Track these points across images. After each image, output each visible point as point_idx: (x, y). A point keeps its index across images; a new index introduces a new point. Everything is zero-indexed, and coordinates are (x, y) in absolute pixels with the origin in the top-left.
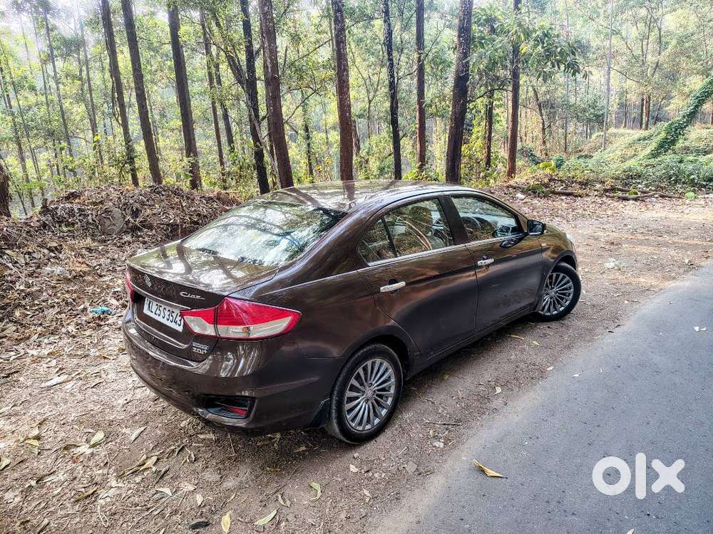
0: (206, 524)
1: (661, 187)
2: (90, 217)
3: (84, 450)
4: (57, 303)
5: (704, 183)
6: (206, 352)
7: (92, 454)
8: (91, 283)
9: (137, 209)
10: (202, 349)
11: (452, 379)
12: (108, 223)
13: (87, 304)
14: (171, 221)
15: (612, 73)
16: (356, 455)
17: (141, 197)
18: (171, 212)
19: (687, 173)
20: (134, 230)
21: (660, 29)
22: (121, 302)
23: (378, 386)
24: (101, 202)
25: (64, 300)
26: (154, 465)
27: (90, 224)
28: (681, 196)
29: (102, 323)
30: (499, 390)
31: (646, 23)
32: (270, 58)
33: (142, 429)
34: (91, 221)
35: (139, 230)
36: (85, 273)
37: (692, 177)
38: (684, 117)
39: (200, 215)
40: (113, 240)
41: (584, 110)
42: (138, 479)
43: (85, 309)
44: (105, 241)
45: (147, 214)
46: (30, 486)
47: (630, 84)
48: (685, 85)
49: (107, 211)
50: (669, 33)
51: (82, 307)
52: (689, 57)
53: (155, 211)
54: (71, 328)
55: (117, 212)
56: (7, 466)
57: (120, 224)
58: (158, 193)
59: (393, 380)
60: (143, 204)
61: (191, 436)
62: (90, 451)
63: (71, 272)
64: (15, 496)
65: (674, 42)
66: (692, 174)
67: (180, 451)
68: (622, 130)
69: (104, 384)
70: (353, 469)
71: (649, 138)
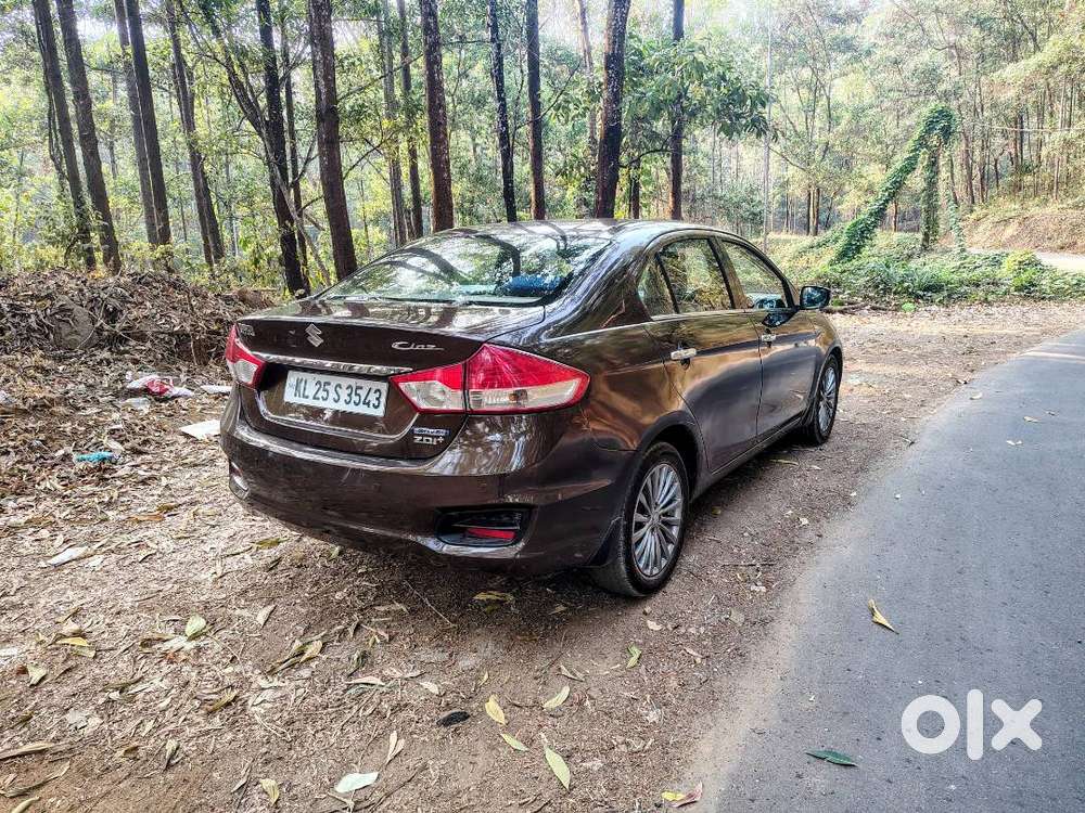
0: (464, 716)
1: (870, 298)
2: (33, 318)
3: (179, 646)
4: (14, 447)
5: (921, 293)
6: (441, 439)
7: (199, 649)
8: (66, 418)
9: (114, 308)
10: (433, 437)
11: (728, 515)
12: (65, 329)
13: (70, 450)
14: (176, 329)
15: (772, 154)
16: (648, 609)
17: (119, 289)
18: (172, 314)
19: (898, 279)
20: (114, 341)
21: (828, 98)
22: (128, 445)
23: (663, 508)
24: (49, 297)
25: (25, 442)
26: (322, 651)
27: (34, 331)
28: (898, 308)
29: (107, 476)
30: (805, 521)
31: (810, 89)
32: (325, 78)
33: (270, 608)
34: (34, 325)
35: (121, 343)
36: (51, 400)
37: (906, 284)
38: (871, 214)
39: (221, 321)
40: (79, 357)
41: (738, 206)
42: (306, 673)
43: (66, 457)
44: (66, 358)
45: (131, 317)
46: (109, 701)
47: (792, 172)
48: (862, 177)
49: (62, 309)
50: (839, 106)
51: (61, 452)
52: (866, 138)
53: (146, 312)
54: (53, 483)
55: (81, 313)
56: (43, 678)
57: (87, 331)
58: (147, 284)
59: (679, 500)
60: (124, 300)
61: (362, 610)
62: (190, 646)
63: (24, 400)
64: (88, 717)
65: (847, 116)
66: (903, 282)
67: (355, 630)
68: (783, 236)
69: (158, 555)
70: (653, 625)
71: (825, 243)
